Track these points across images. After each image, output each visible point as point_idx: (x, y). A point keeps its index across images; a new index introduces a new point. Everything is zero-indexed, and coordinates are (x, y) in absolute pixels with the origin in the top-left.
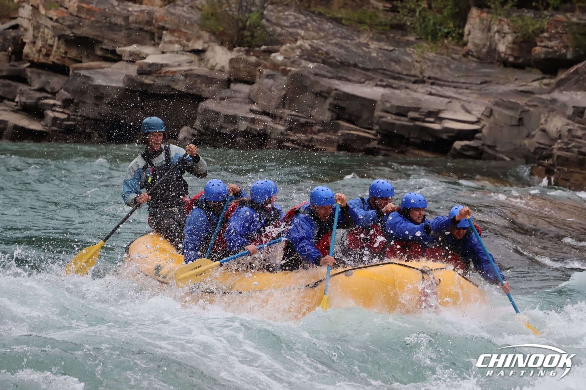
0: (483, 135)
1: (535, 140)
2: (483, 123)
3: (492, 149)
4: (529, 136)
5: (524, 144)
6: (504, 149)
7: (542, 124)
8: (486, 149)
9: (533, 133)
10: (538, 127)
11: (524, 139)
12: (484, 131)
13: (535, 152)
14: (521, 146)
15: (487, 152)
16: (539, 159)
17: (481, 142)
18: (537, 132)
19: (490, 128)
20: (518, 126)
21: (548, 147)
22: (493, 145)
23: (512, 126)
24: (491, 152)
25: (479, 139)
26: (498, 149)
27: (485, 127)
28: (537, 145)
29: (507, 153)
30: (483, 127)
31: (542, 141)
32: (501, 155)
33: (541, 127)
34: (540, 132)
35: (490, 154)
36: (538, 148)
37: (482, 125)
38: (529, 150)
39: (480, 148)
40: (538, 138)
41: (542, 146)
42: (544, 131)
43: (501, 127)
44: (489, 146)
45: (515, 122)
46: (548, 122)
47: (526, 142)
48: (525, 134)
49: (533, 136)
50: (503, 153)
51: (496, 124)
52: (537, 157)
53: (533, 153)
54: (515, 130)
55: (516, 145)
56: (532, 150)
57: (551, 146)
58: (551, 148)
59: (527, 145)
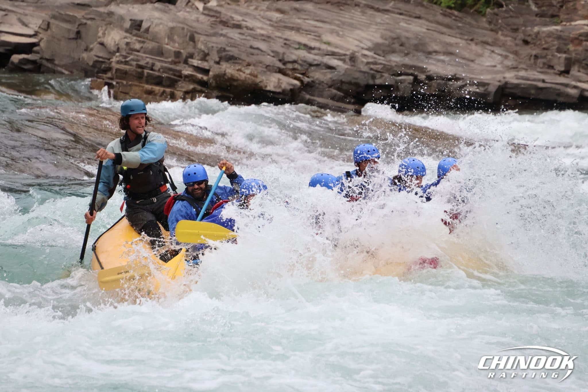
0: (41, 49)
1: (93, 53)
2: (41, 36)
3: (50, 63)
4: (87, 49)
5: (83, 58)
6: (62, 63)
7: (99, 37)
8: (44, 62)
9: (91, 46)
10: (96, 40)
11: (83, 53)
12: (42, 44)
13: (94, 66)
14: (79, 59)
15: (45, 66)
16: (98, 72)
17: (39, 55)
18: (95, 46)
19: (48, 42)
20: (76, 39)
21: (106, 61)
22: (51, 58)
23: (70, 39)
24: (49, 65)
25: (37, 52)
26: (56, 62)
27: (43, 41)
28: (96, 58)
29: (65, 67)
30: (40, 41)
31: (101, 55)
32: (59, 69)
33: (99, 40)
34: (98, 45)
35: (48, 68)
36: (96, 61)
37: (39, 38)
38: (88, 64)
39: (39, 61)
40: (97, 52)
41: (101, 60)
42: (102, 44)
43: (59, 40)
44: (47, 60)
45: (73, 36)
46: (106, 36)
47: (85, 55)
48: (83, 47)
49: (92, 50)
50: (62, 66)
51: (54, 37)
52: (96, 70)
53: (92, 66)
54: (73, 44)
55: (74, 58)
56: (91, 63)
57: (109, 59)
58: (109, 62)
59: (86, 59)
